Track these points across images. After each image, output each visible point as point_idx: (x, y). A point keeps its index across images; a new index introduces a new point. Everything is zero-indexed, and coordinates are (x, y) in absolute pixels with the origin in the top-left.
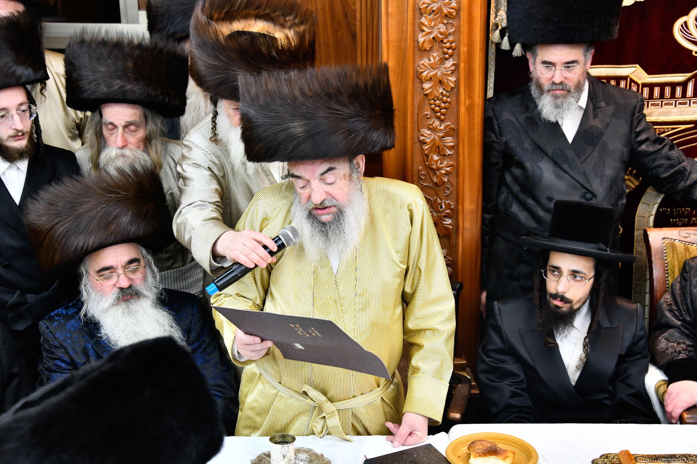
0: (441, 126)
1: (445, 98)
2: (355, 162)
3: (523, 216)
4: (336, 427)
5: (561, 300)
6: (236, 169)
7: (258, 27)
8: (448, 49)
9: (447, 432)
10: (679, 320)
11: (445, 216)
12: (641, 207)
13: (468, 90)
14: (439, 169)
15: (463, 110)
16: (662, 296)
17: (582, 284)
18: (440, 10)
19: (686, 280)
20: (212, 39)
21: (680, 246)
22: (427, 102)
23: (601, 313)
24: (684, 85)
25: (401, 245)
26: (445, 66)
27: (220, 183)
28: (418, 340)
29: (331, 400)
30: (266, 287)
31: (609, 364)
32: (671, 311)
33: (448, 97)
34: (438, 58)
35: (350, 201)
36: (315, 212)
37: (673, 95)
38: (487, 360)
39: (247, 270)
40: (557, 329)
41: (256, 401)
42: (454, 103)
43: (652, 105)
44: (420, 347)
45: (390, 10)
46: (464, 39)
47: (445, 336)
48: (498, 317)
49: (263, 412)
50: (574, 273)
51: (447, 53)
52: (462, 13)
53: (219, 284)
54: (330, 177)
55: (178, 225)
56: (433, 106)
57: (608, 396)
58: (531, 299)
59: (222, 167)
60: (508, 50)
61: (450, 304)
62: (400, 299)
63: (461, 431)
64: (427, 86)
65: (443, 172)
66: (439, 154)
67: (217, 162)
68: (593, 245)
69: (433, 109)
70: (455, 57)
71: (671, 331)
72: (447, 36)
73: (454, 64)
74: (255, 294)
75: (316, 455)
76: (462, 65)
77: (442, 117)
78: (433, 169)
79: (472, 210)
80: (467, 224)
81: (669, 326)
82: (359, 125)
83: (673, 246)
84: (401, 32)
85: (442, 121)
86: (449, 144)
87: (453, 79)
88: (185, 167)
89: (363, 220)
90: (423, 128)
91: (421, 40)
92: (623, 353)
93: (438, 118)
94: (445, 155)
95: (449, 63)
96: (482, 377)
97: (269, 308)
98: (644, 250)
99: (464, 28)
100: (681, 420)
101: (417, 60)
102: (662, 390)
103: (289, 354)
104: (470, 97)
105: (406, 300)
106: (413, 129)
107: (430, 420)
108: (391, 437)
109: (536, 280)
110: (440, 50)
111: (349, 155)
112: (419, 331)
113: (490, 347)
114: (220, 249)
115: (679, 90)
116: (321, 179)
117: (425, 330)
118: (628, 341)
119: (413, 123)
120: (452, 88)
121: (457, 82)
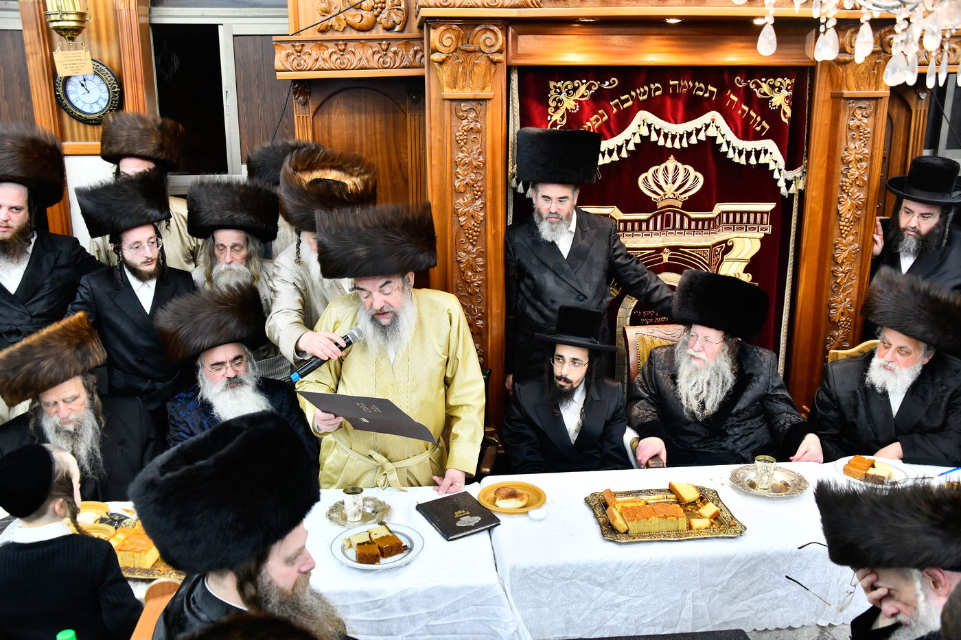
1: (476, 228)
2: (406, 277)
3: (534, 315)
4: (395, 481)
5: (565, 381)
6: (315, 284)
7: (332, 175)
8: (478, 192)
9: (479, 482)
10: (647, 393)
11: (477, 319)
12: (621, 310)
13: (494, 222)
14: (473, 282)
15: (489, 237)
16: (635, 376)
17: (580, 368)
18: (471, 162)
19: (652, 364)
20: (297, 186)
21: (648, 339)
22: (462, 231)
23: (593, 390)
24: (647, 221)
25: (444, 341)
26: (475, 204)
27: (302, 295)
28: (457, 413)
29: (391, 461)
30: (338, 375)
31: (598, 428)
32: (642, 387)
33: (479, 228)
34: (470, 199)
35: (402, 307)
36: (377, 317)
37: (640, 229)
38: (510, 427)
39: (323, 362)
40: (562, 403)
41: (333, 463)
42: (483, 232)
43: (626, 235)
44: (458, 418)
45: (433, 162)
46: (489, 184)
47: (478, 410)
48: (518, 395)
49: (339, 471)
50: (574, 360)
51: (477, 195)
52: (487, 165)
53: (300, 373)
54: (387, 289)
55: (269, 327)
56: (467, 234)
57: (597, 451)
58: (543, 380)
59: (304, 283)
61: (481, 386)
62: (443, 382)
63: (490, 481)
64: (462, 219)
65: (476, 284)
66: (472, 271)
67: (300, 279)
68: (587, 339)
69: (467, 237)
70: (483, 198)
71: (642, 401)
72: (476, 182)
73: (482, 203)
74: (330, 380)
75: (380, 502)
76: (488, 204)
77: (474, 243)
78: (468, 283)
79: (498, 314)
80: (494, 325)
81: (640, 398)
82: (409, 249)
83: (643, 339)
84: (442, 179)
85: (474, 246)
86: (480, 263)
87: (482, 214)
88: (275, 282)
89: (414, 322)
90: (460, 251)
91: (457, 185)
92: (608, 419)
93: (471, 243)
94: (477, 271)
95: (479, 202)
96: (506, 440)
97: (341, 391)
98: (623, 342)
99: (489, 177)
100: (647, 466)
101: (454, 200)
102: (635, 445)
103: (358, 426)
104: (495, 227)
105: (447, 383)
106: (452, 251)
107: (467, 474)
108: (437, 487)
109: (546, 367)
110: (472, 193)
111: (402, 273)
112: (457, 407)
113: (512, 417)
114: (302, 346)
115: (644, 225)
116: (380, 291)
117: (462, 406)
118: (612, 409)
119: (452, 247)
120: (481, 221)
121: (485, 217)
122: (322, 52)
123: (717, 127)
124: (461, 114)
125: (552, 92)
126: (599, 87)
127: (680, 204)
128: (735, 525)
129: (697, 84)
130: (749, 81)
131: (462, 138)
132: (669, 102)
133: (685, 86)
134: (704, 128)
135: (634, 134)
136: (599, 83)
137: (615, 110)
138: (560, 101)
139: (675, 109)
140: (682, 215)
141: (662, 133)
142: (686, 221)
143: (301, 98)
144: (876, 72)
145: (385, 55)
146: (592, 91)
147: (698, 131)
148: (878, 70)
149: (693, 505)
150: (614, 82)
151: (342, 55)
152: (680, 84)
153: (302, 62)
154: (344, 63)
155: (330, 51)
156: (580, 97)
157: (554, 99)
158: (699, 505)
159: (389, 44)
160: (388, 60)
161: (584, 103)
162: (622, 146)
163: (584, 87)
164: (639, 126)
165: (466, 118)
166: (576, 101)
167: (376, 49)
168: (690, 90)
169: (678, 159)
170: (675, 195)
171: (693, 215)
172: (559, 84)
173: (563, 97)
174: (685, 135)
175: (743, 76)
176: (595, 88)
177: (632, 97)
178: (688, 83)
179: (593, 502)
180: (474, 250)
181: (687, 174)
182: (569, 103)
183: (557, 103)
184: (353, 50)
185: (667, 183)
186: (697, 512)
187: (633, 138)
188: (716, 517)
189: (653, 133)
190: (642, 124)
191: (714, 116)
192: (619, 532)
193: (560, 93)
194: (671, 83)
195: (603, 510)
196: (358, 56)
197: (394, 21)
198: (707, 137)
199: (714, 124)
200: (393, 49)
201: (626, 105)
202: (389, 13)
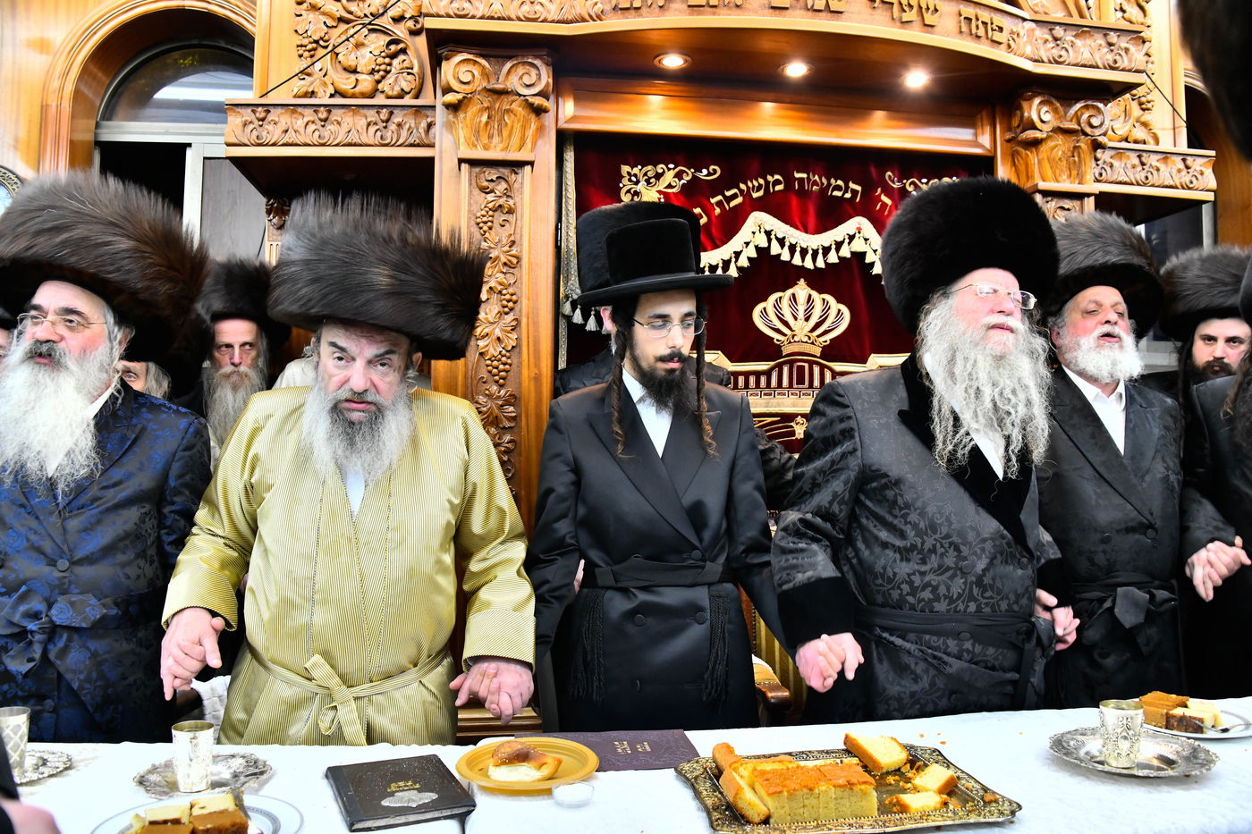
0: (499, 392)
1: (504, 359)
8: (508, 301)
15: (526, 377)
18: (498, 258)
22: (483, 363)
24: (768, 374)
26: (504, 322)
33: (509, 358)
34: (495, 312)
37: (758, 385)
42: (515, 366)
46: (526, 290)
51: (507, 306)
52: (523, 261)
56: (490, 368)
60: (581, 324)
64: (481, 343)
65: (503, 449)
66: (497, 427)
69: (490, 372)
70: (517, 307)
72: (506, 287)
73: (515, 320)
76: (524, 321)
77: (501, 381)
86: (510, 415)
87: (514, 336)
90: (478, 394)
93: (497, 382)
94: (504, 427)
95: (509, 318)
99: (527, 280)
104: (536, 364)
110: (499, 303)
115: (763, 379)
119: (465, 387)
120: (513, 347)
121: (519, 340)
122: (293, 120)
123: (866, 240)
124: (486, 184)
125: (625, 181)
126: (693, 175)
127: (818, 351)
128: (996, 801)
129: (833, 181)
130: (905, 181)
131: (485, 219)
132: (794, 201)
133: (815, 181)
134: (847, 241)
135: (747, 244)
136: (693, 170)
137: (718, 211)
138: (637, 193)
139: (804, 212)
140: (823, 367)
141: (787, 244)
142: (828, 375)
143: (275, 221)
144: (1076, 159)
145: (385, 127)
146: (683, 181)
147: (839, 245)
148: (1079, 157)
149: (895, 775)
150: (715, 171)
151: (323, 126)
152: (808, 178)
153: (264, 134)
154: (324, 138)
155: (306, 120)
156: (665, 188)
157: (629, 191)
158: (910, 775)
159: (391, 113)
160: (389, 134)
161: (672, 197)
162: (730, 261)
163: (672, 173)
164: (754, 233)
165: (492, 191)
166: (660, 192)
167: (373, 119)
168: (824, 190)
169: (811, 285)
170: (809, 338)
171: (838, 367)
172: (636, 170)
173: (641, 187)
174: (820, 251)
175: (896, 172)
176: (687, 178)
177: (741, 191)
178: (821, 179)
179: (692, 772)
180: (502, 392)
181: (826, 308)
182: (650, 195)
183: (633, 196)
184: (339, 119)
185: (796, 319)
186: (909, 785)
187: (745, 249)
188: (950, 789)
189: (775, 244)
190: (757, 230)
191: (858, 223)
192: (749, 822)
193: (637, 183)
194: (797, 175)
195: (714, 784)
196: (345, 128)
197: (402, 90)
198: (852, 253)
199: (861, 235)
200: (397, 119)
201: (733, 204)
202: (396, 79)
